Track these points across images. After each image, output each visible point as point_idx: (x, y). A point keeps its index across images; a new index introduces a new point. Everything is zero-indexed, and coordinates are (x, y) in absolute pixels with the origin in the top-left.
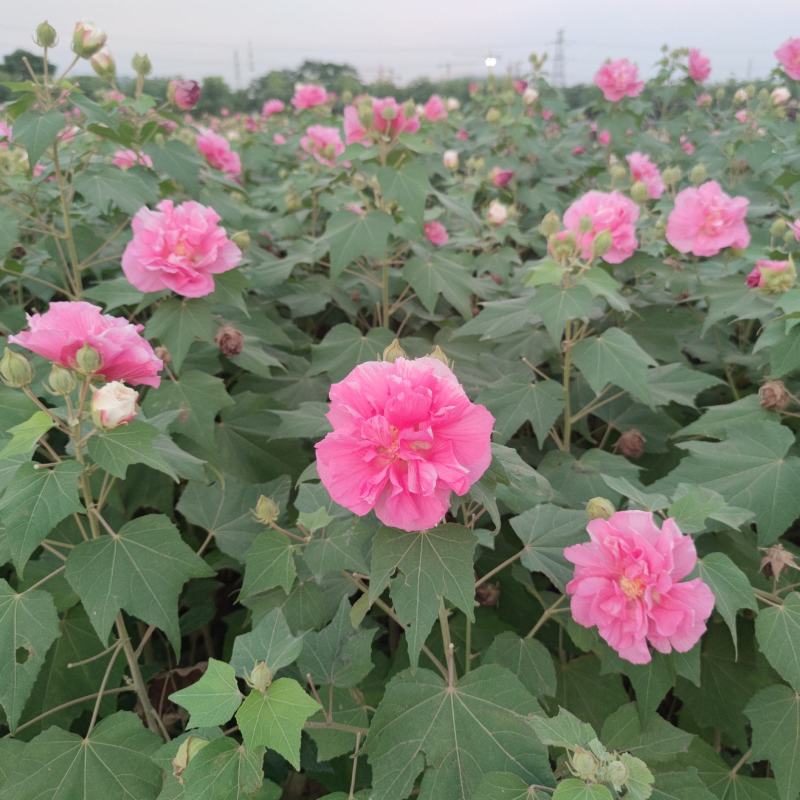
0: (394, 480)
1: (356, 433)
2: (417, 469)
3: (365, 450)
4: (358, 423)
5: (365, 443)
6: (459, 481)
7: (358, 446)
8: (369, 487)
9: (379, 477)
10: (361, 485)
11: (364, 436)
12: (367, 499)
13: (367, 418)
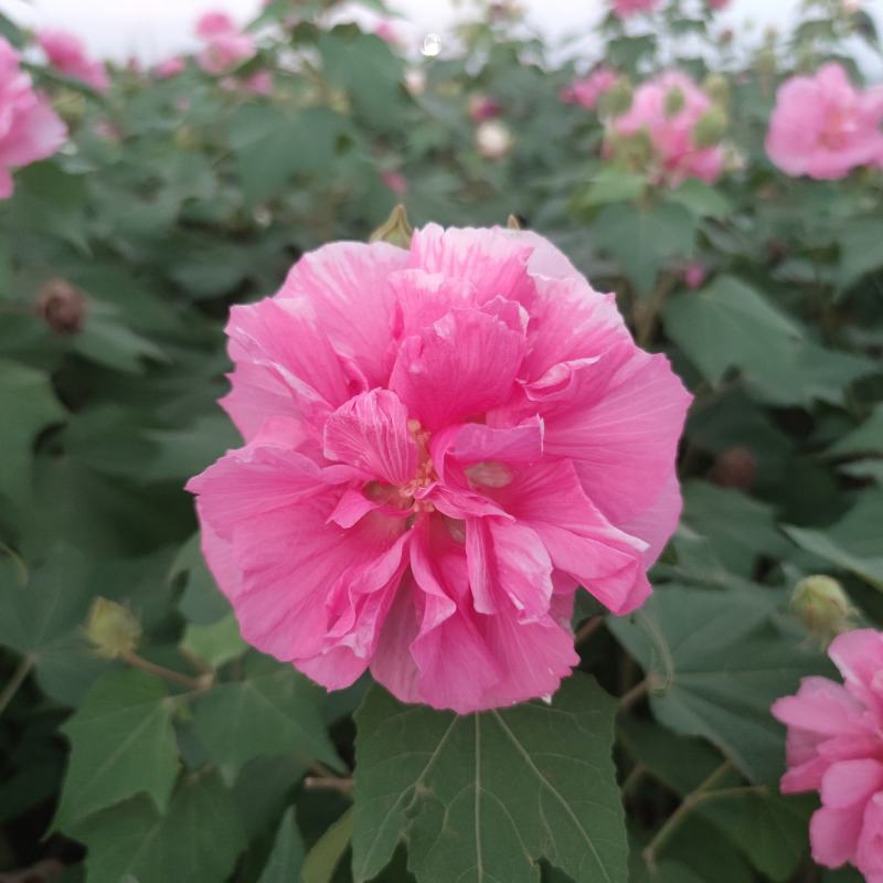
0: (425, 580)
1: (308, 447)
2: (489, 542)
3: (333, 494)
4: (311, 417)
5: (334, 474)
6: (619, 573)
7: (315, 482)
8: (352, 599)
9: (383, 571)
10: (329, 598)
11: (329, 454)
12: (349, 641)
13: (336, 404)
